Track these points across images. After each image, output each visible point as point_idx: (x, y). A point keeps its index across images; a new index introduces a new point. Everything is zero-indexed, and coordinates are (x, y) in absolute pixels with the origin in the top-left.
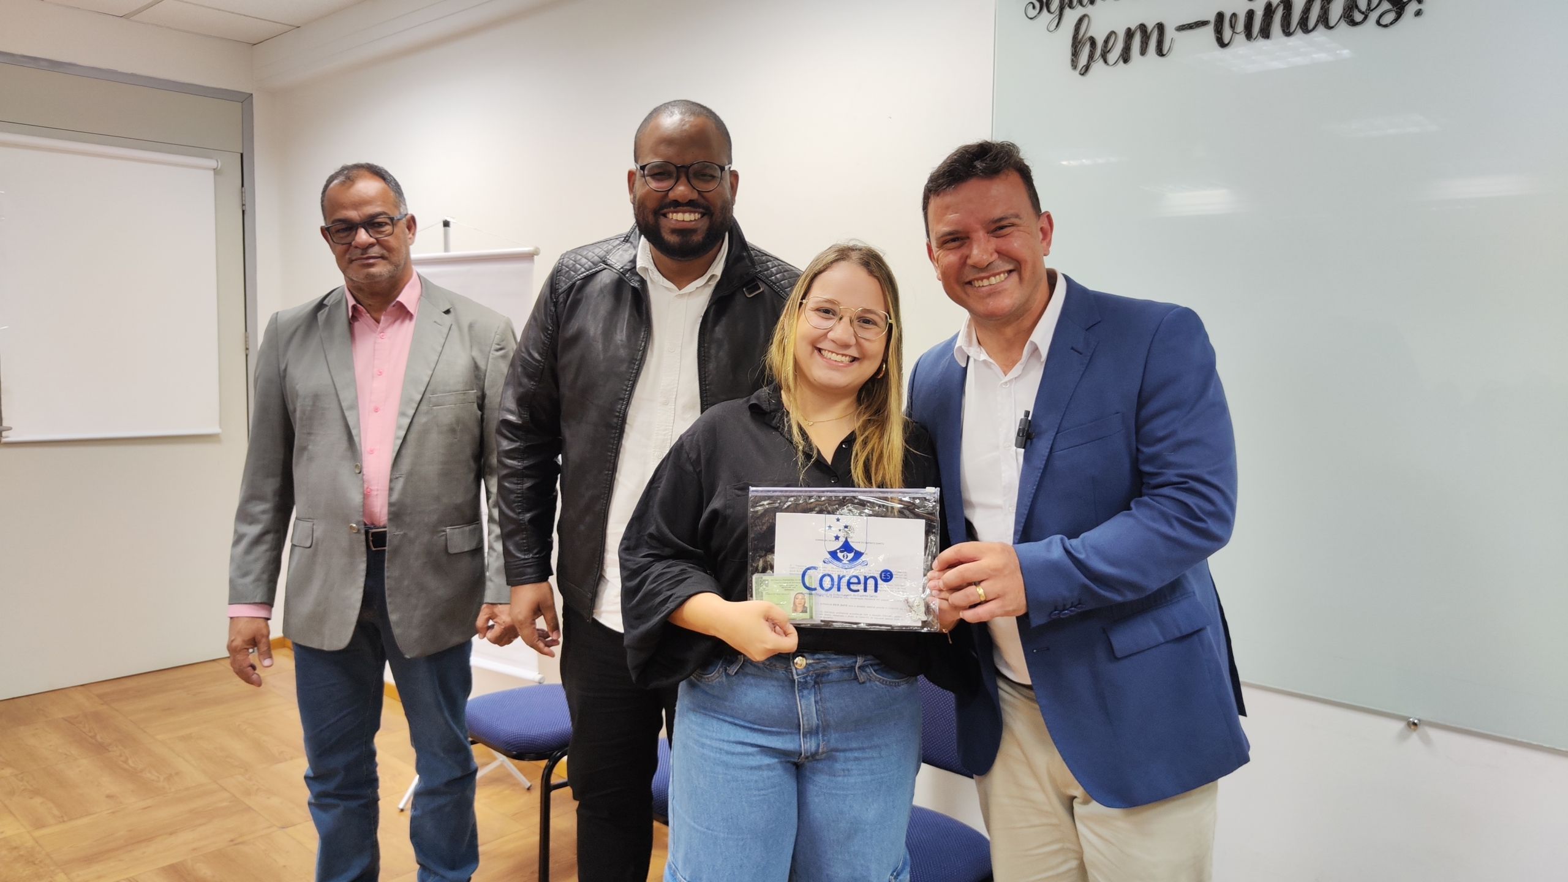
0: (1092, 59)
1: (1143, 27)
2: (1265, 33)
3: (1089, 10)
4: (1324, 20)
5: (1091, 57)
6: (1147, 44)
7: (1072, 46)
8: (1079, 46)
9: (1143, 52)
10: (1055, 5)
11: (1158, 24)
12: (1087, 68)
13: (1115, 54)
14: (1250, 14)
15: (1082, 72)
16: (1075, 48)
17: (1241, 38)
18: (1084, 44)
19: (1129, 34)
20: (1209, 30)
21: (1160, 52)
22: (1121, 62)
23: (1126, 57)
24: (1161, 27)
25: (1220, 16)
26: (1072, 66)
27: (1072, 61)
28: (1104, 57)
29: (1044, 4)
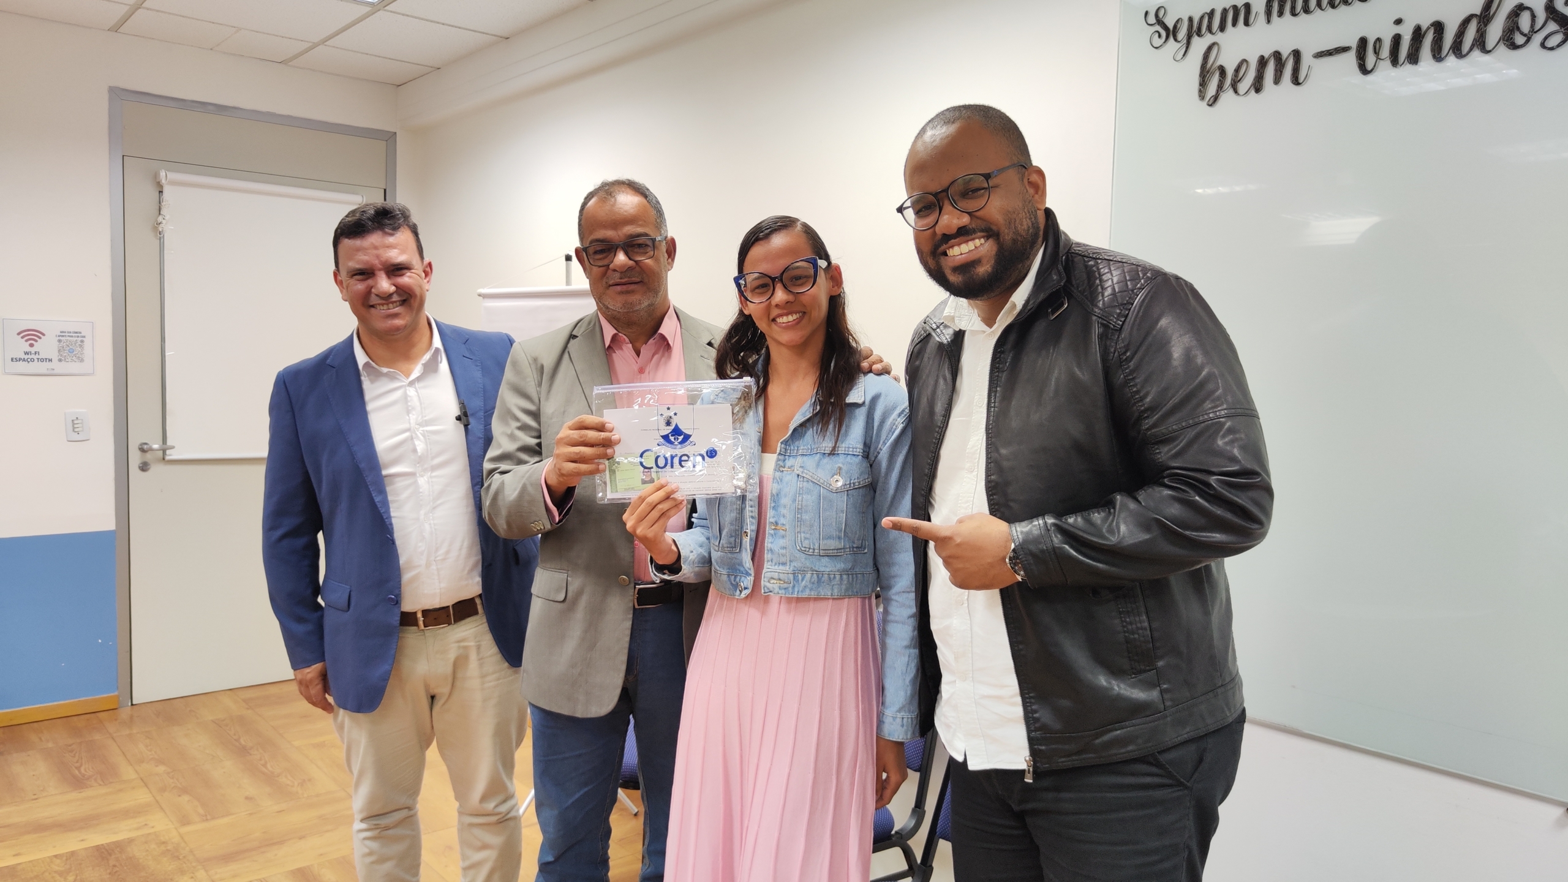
0: (1221, 90)
1: (1277, 55)
2: (1413, 59)
3: (1219, 37)
4: (1480, 43)
5: (1220, 87)
6: (1281, 72)
7: (1200, 76)
8: (1208, 76)
9: (1277, 80)
10: (1182, 34)
11: (1294, 51)
12: (1216, 98)
13: (1246, 84)
14: (1397, 40)
15: (1210, 103)
16: (1203, 78)
17: (1385, 65)
18: (1213, 73)
19: (1262, 62)
20: (1351, 57)
21: (1296, 81)
22: (1253, 92)
23: (1258, 87)
24: (1297, 54)
25: (1363, 41)
26: (1200, 96)
27: (1200, 91)
28: (1234, 86)
29: (1171, 33)
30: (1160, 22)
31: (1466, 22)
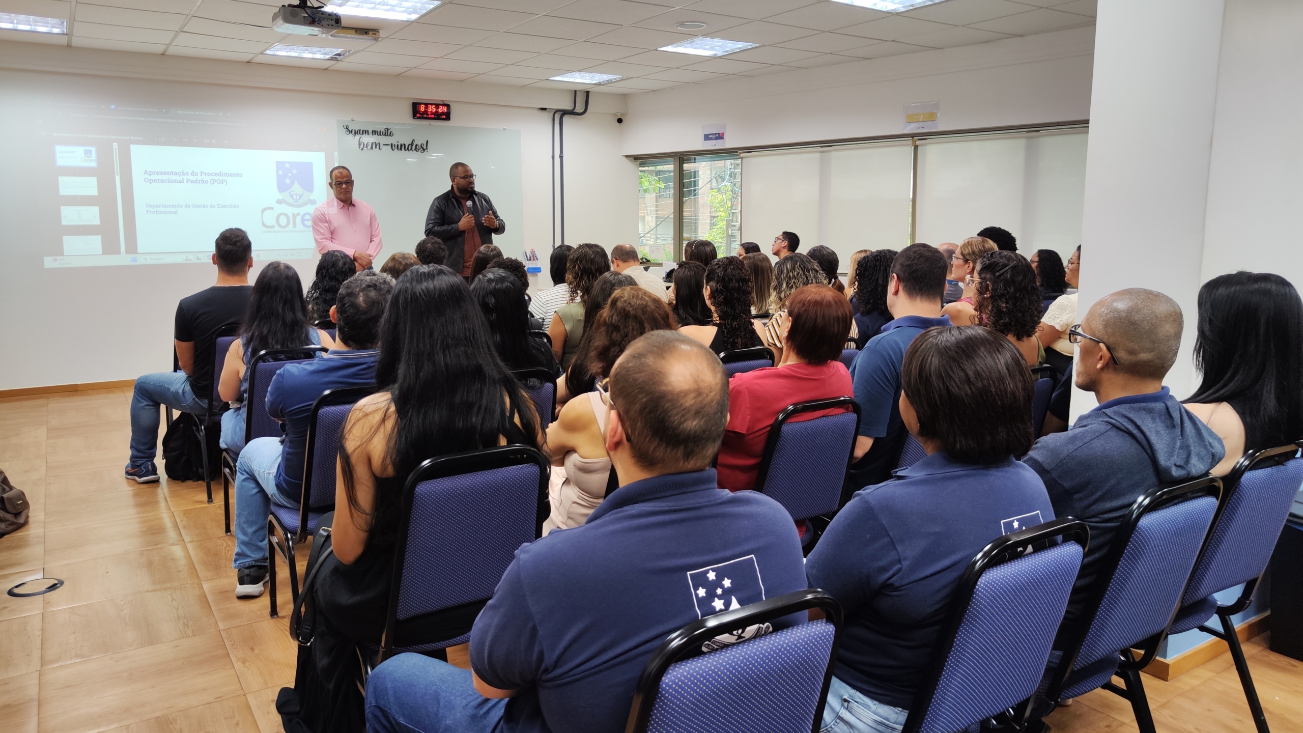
1: (375, 143)
2: (401, 149)
3: (362, 136)
4: (411, 149)
5: (364, 147)
6: (376, 146)
9: (376, 148)
10: (353, 132)
13: (369, 147)
14: (398, 145)
15: (362, 151)
16: (359, 143)
17: (396, 149)
18: (362, 144)
19: (372, 144)
20: (390, 146)
21: (379, 148)
24: (379, 143)
25: (392, 144)
26: (360, 149)
28: (367, 147)
29: (350, 132)
30: (347, 129)
31: (409, 145)
